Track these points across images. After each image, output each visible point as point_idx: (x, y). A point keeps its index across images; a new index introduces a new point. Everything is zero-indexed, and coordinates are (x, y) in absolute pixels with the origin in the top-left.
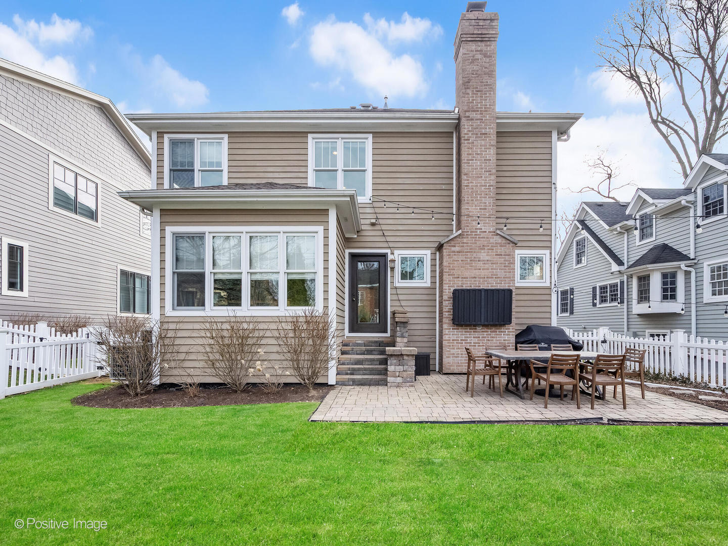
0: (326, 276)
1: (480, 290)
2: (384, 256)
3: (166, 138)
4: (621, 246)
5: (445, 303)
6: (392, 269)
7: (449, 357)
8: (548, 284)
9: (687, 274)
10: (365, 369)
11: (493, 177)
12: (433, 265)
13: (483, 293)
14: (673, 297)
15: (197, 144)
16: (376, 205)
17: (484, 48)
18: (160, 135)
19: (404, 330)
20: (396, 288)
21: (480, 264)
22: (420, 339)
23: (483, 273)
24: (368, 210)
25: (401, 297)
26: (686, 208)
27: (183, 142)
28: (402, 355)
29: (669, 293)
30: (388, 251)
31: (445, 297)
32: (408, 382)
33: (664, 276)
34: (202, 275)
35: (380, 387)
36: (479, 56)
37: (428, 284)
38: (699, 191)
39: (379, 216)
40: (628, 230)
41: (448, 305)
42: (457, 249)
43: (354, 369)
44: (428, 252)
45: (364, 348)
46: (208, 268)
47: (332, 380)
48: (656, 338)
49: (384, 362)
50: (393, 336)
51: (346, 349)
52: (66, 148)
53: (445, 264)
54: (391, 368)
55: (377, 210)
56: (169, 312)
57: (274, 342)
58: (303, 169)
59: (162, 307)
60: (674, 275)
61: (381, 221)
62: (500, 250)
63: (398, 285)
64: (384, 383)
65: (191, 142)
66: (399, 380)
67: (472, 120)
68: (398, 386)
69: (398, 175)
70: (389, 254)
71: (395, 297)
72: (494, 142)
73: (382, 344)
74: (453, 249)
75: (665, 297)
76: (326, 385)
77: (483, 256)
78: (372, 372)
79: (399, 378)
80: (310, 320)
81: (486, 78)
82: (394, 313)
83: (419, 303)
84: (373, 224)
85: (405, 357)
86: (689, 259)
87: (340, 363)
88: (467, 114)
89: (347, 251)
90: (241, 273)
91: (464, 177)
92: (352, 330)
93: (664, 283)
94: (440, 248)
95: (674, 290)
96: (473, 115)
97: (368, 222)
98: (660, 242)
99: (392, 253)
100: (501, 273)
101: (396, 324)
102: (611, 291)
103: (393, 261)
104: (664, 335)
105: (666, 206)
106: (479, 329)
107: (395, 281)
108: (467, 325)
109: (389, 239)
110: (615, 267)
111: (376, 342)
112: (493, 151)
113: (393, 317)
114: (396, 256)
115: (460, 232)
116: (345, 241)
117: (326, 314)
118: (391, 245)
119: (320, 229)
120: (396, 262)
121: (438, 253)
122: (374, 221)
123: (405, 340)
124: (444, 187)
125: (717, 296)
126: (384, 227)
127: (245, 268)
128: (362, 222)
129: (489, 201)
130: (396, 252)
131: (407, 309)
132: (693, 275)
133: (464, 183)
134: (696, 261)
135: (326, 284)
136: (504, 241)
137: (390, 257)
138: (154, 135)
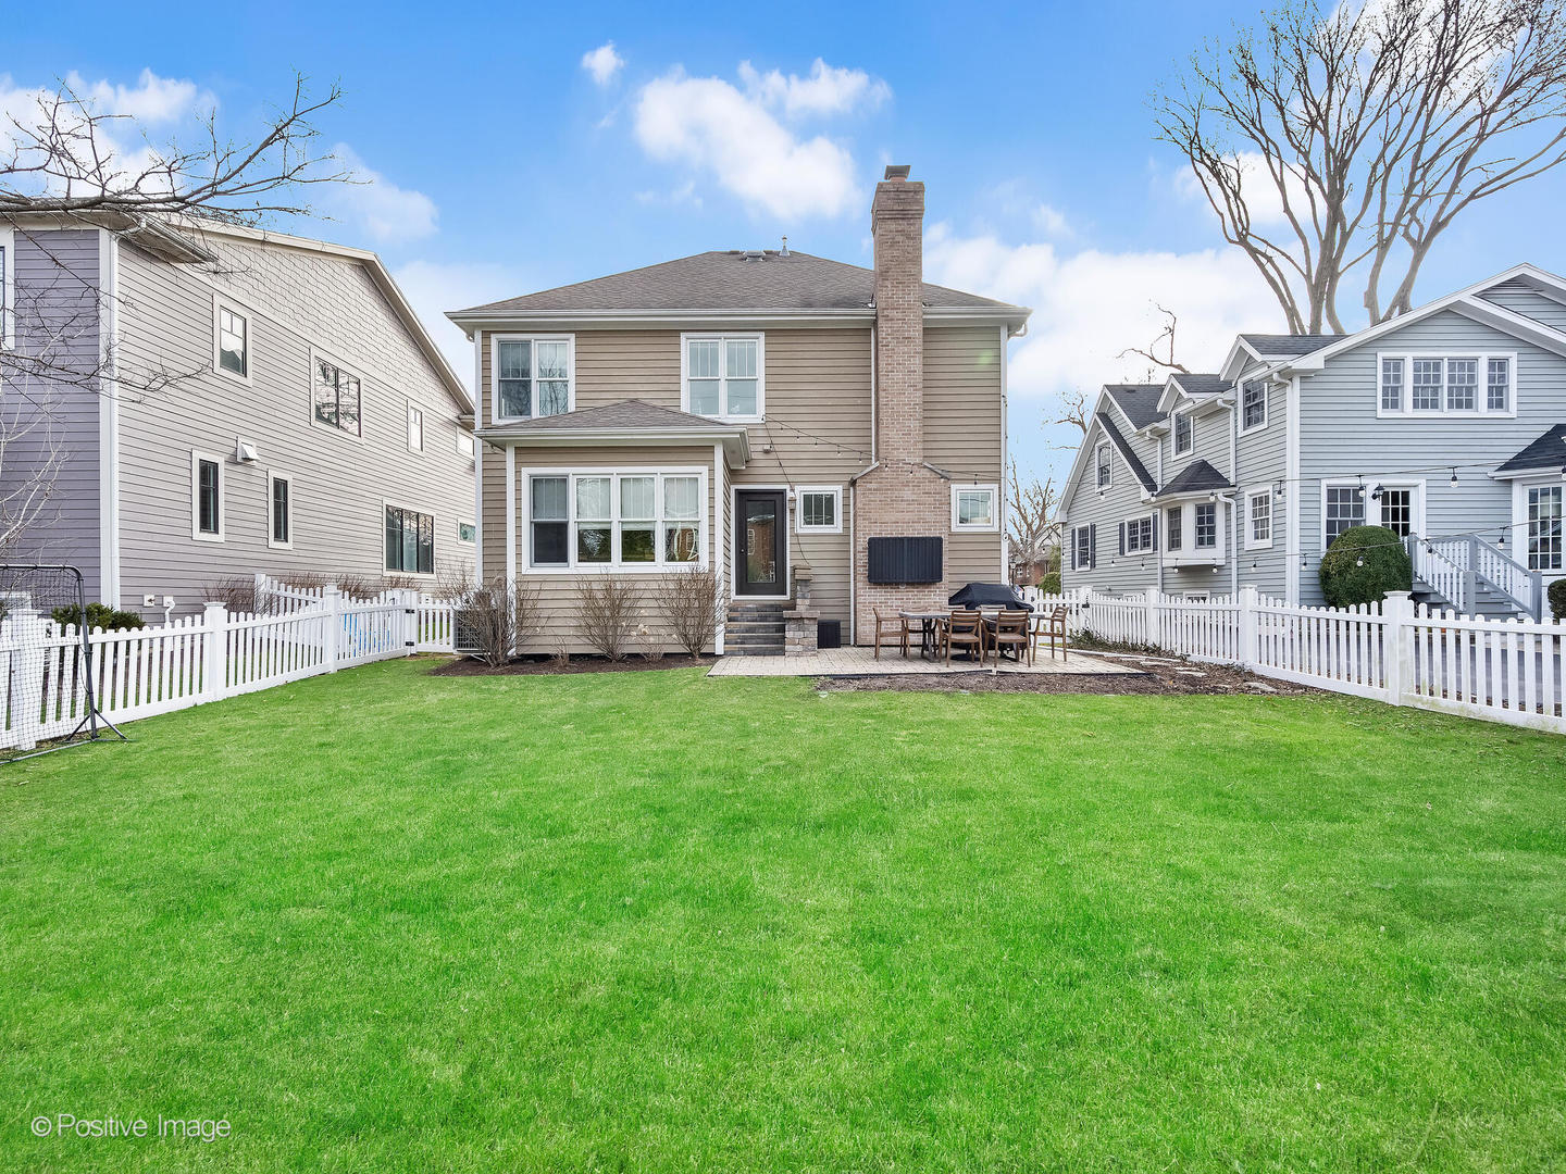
0: (712, 526)
1: (902, 539)
2: (782, 493)
3: (494, 339)
4: (1152, 458)
5: (859, 556)
6: (792, 511)
7: (863, 625)
8: (996, 529)
9: (1228, 506)
10: (758, 637)
11: (919, 394)
12: (846, 505)
13: (906, 543)
14: (1212, 541)
15: (534, 347)
16: (770, 425)
17: (906, 228)
18: (486, 335)
19: (805, 590)
20: (797, 535)
21: (904, 505)
22: (830, 602)
23: (908, 516)
24: (761, 433)
25: (804, 548)
26: (1222, 411)
27: (516, 344)
28: (802, 618)
29: (1206, 535)
30: (787, 487)
31: (860, 548)
32: (810, 650)
33: (1200, 510)
34: (563, 527)
35: (777, 657)
36: (900, 238)
37: (840, 531)
38: (1240, 386)
39: (775, 441)
40: (1162, 435)
41: (863, 558)
42: (873, 486)
43: (745, 638)
44: (839, 488)
45: (756, 614)
46: (572, 518)
47: (719, 650)
48: (1195, 601)
49: (782, 629)
50: (794, 598)
51: (734, 614)
52: (327, 335)
53: (859, 505)
54: (788, 634)
55: (772, 433)
56: (526, 569)
57: (653, 604)
58: (674, 380)
59: (519, 564)
60: (1211, 508)
61: (777, 448)
62: (931, 487)
63: (800, 531)
64: (782, 652)
65: (527, 344)
66: (799, 648)
67: (892, 320)
68: (798, 655)
69: (799, 387)
70: (788, 491)
71: (797, 548)
72: (920, 349)
73: (778, 608)
74: (869, 486)
75: (1201, 542)
76: (713, 655)
77: (907, 494)
78: (766, 640)
79: (798, 646)
80: (695, 577)
81: (909, 266)
82: (794, 569)
83: (825, 556)
84: (767, 452)
85: (806, 621)
86: (1229, 486)
87: (728, 631)
88: (886, 313)
89: (733, 488)
90: (610, 522)
91: (882, 394)
92: (740, 591)
93: (1200, 521)
94: (853, 483)
95: (1212, 530)
96: (893, 314)
97: (760, 448)
98: (1198, 457)
99: (792, 490)
100: (930, 516)
101: (795, 582)
102: (1143, 531)
103: (793, 500)
104: (1204, 599)
105: (1206, 402)
106: (902, 588)
107: (797, 525)
108: (886, 584)
109: (787, 471)
110: (1145, 494)
111: (772, 606)
112: (918, 360)
113: (793, 575)
114: (797, 494)
115: (878, 464)
116: (732, 474)
117: (712, 571)
118: (791, 479)
119: (704, 469)
120: (798, 501)
121: (852, 489)
122: (767, 447)
123: (807, 602)
124: (859, 402)
125: (1260, 541)
126: (781, 456)
127: (615, 517)
128: (753, 448)
129: (914, 424)
130: (798, 488)
131: (813, 563)
132: (1233, 508)
133: (882, 401)
134: (1236, 489)
135: (712, 535)
136: (934, 475)
137: (789, 495)
138: (478, 335)
